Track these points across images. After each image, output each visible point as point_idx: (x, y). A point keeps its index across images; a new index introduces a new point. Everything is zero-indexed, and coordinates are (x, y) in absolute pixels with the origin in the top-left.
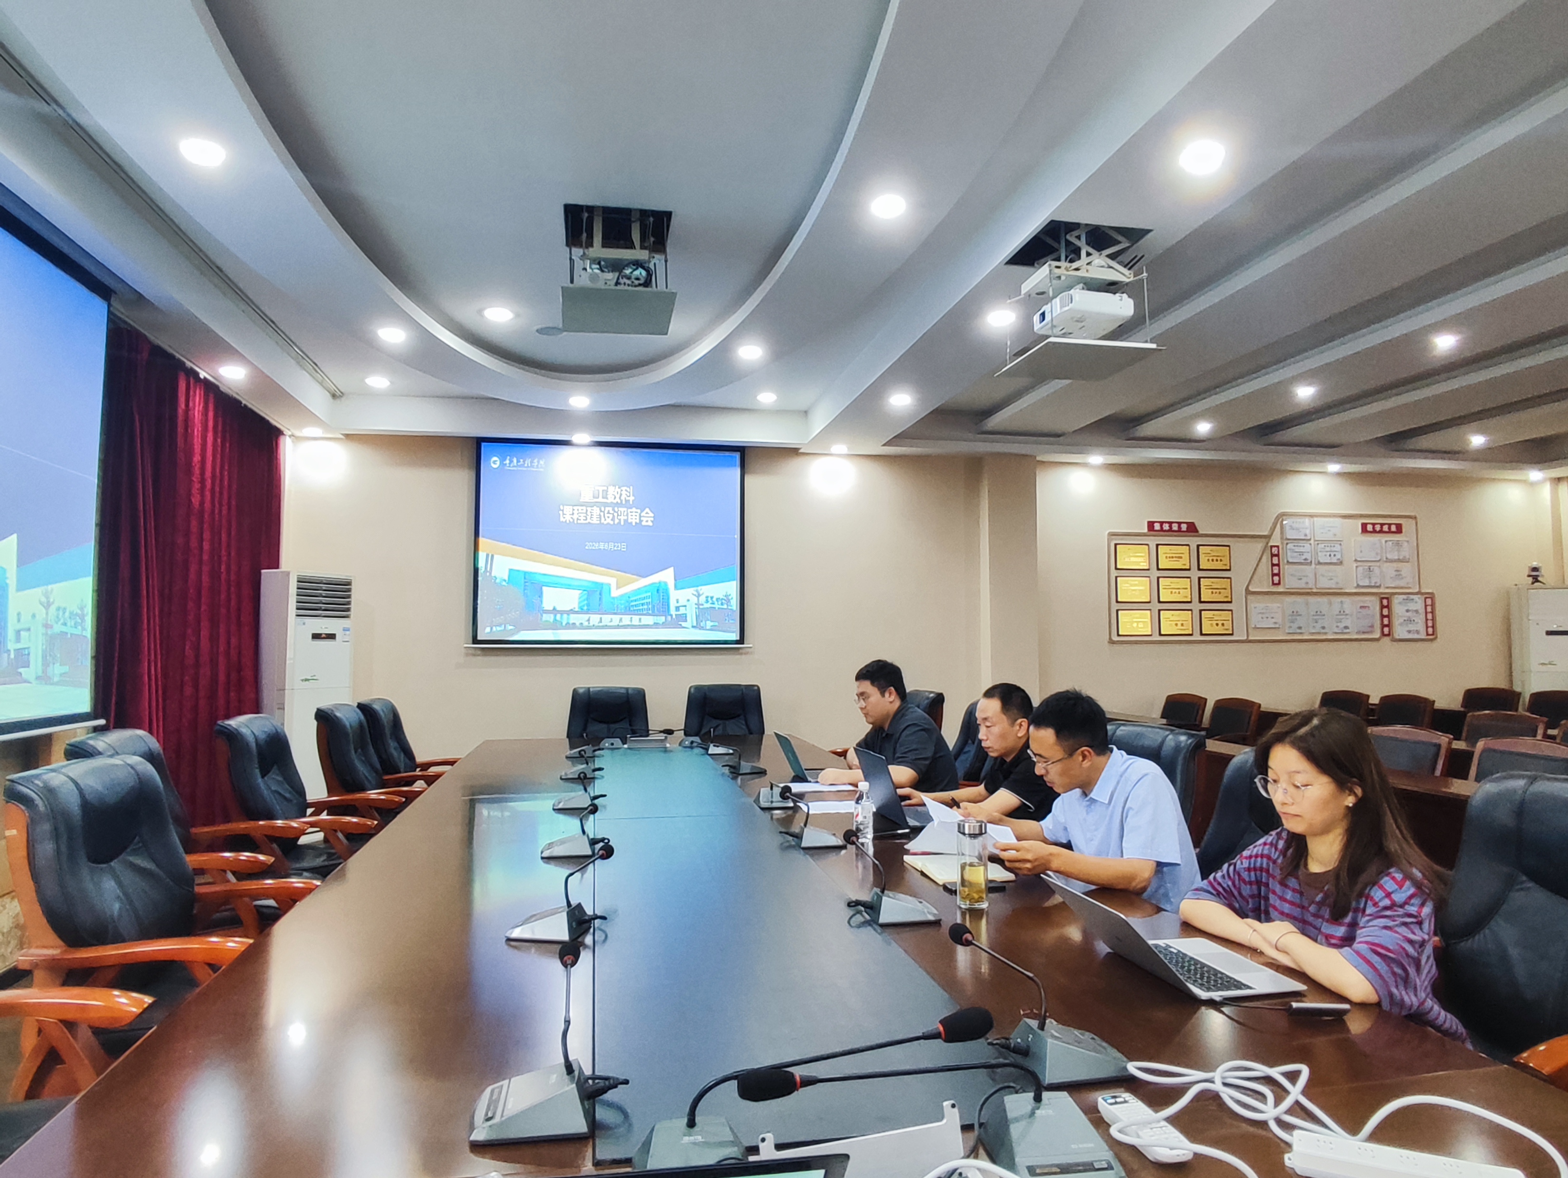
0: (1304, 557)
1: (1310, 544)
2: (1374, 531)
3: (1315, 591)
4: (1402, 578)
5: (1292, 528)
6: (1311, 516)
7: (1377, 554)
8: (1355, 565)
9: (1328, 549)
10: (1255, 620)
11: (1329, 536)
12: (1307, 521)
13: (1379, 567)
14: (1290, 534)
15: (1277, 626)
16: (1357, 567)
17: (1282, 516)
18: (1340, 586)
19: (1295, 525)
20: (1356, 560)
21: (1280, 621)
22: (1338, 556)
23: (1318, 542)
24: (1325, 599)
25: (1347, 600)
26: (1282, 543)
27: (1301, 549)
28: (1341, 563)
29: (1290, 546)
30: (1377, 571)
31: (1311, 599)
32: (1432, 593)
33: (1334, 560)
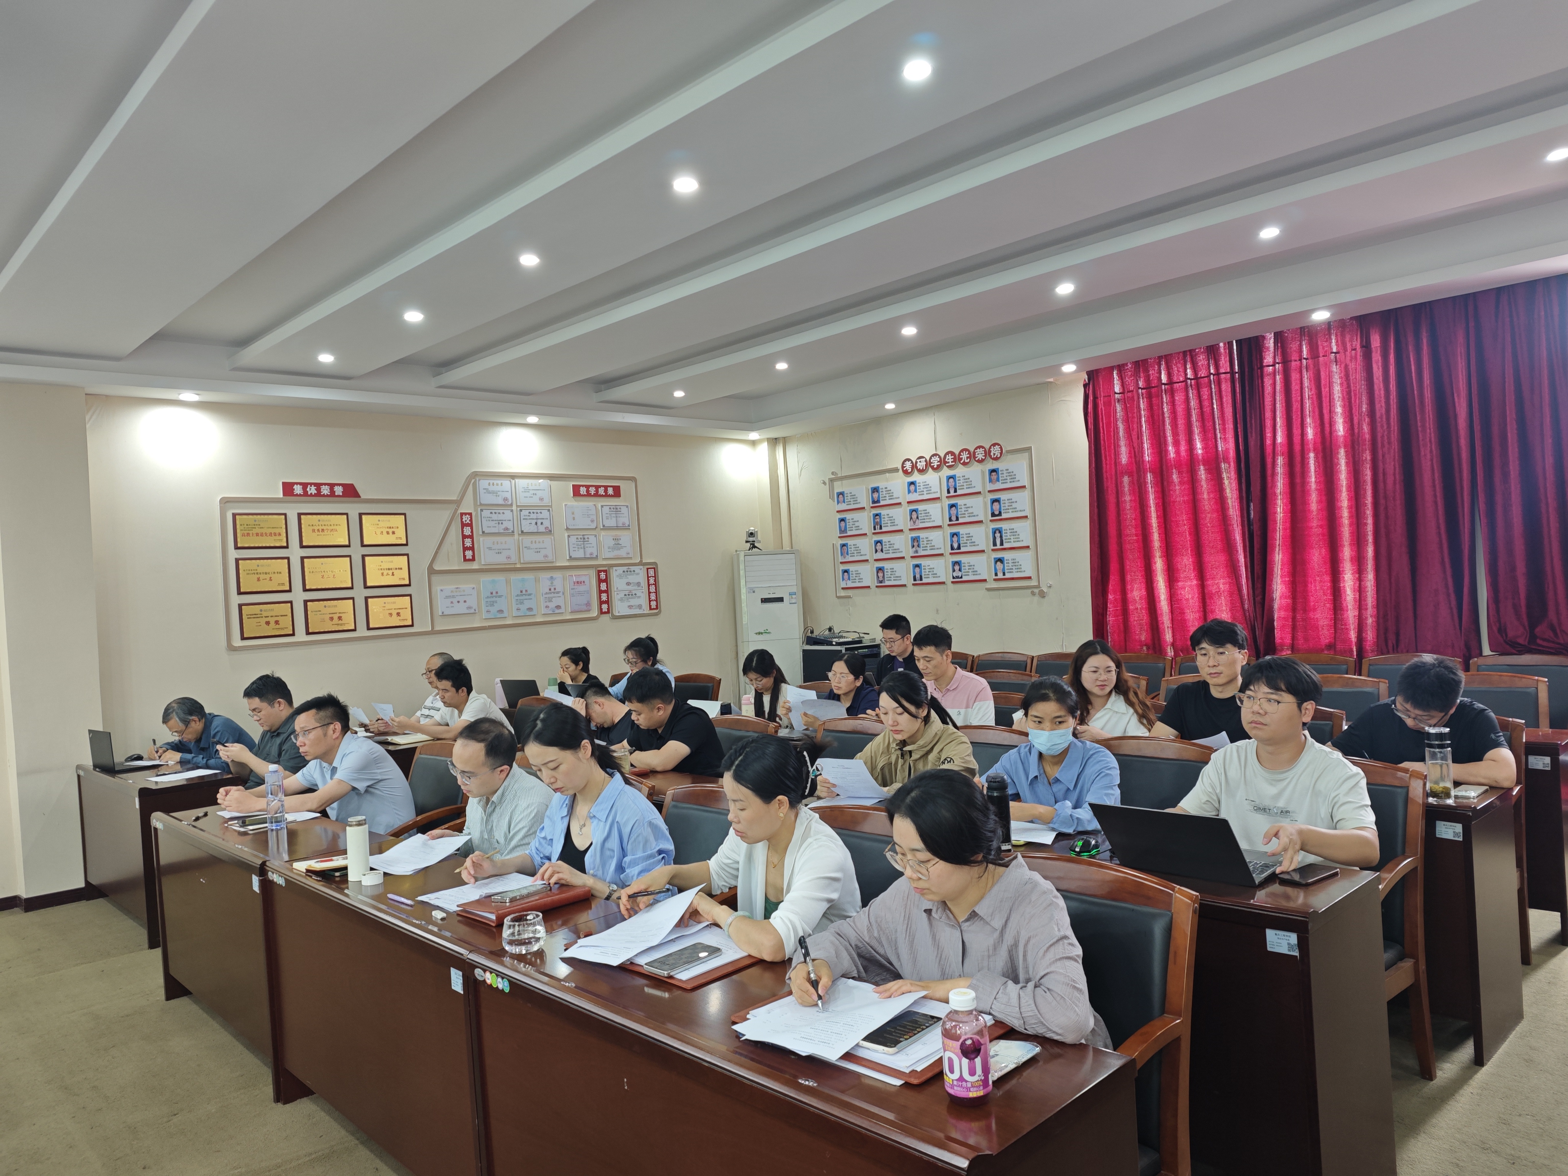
0: (503, 526)
1: (512, 511)
2: (588, 495)
3: (518, 566)
4: (622, 547)
5: (488, 491)
6: (513, 476)
7: (592, 521)
8: (566, 535)
9: (532, 516)
10: (441, 606)
11: (535, 501)
12: (506, 483)
13: (596, 536)
14: (487, 499)
15: (472, 611)
16: (569, 536)
17: (476, 475)
18: (550, 559)
19: (491, 488)
20: (567, 529)
21: (475, 606)
22: (547, 523)
23: (521, 508)
24: (529, 576)
25: (557, 575)
26: (476, 510)
27: (501, 517)
28: (549, 532)
29: (486, 513)
30: (592, 539)
31: (514, 577)
32: (655, 563)
33: (542, 529)
